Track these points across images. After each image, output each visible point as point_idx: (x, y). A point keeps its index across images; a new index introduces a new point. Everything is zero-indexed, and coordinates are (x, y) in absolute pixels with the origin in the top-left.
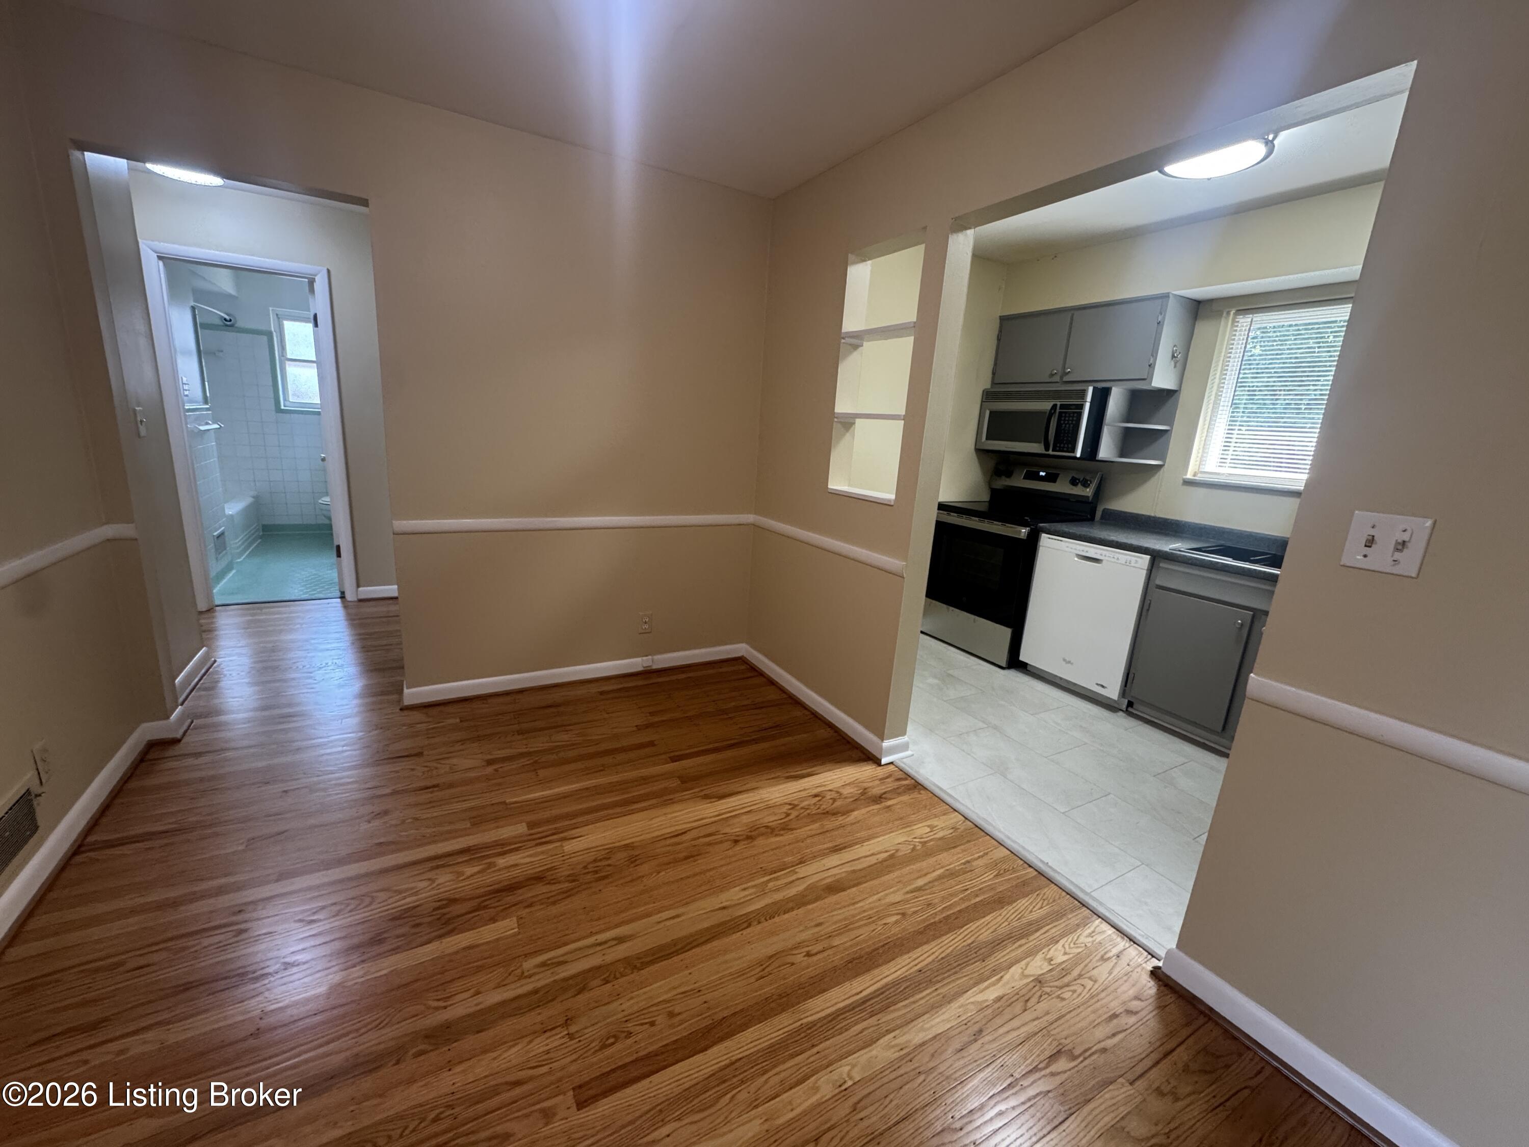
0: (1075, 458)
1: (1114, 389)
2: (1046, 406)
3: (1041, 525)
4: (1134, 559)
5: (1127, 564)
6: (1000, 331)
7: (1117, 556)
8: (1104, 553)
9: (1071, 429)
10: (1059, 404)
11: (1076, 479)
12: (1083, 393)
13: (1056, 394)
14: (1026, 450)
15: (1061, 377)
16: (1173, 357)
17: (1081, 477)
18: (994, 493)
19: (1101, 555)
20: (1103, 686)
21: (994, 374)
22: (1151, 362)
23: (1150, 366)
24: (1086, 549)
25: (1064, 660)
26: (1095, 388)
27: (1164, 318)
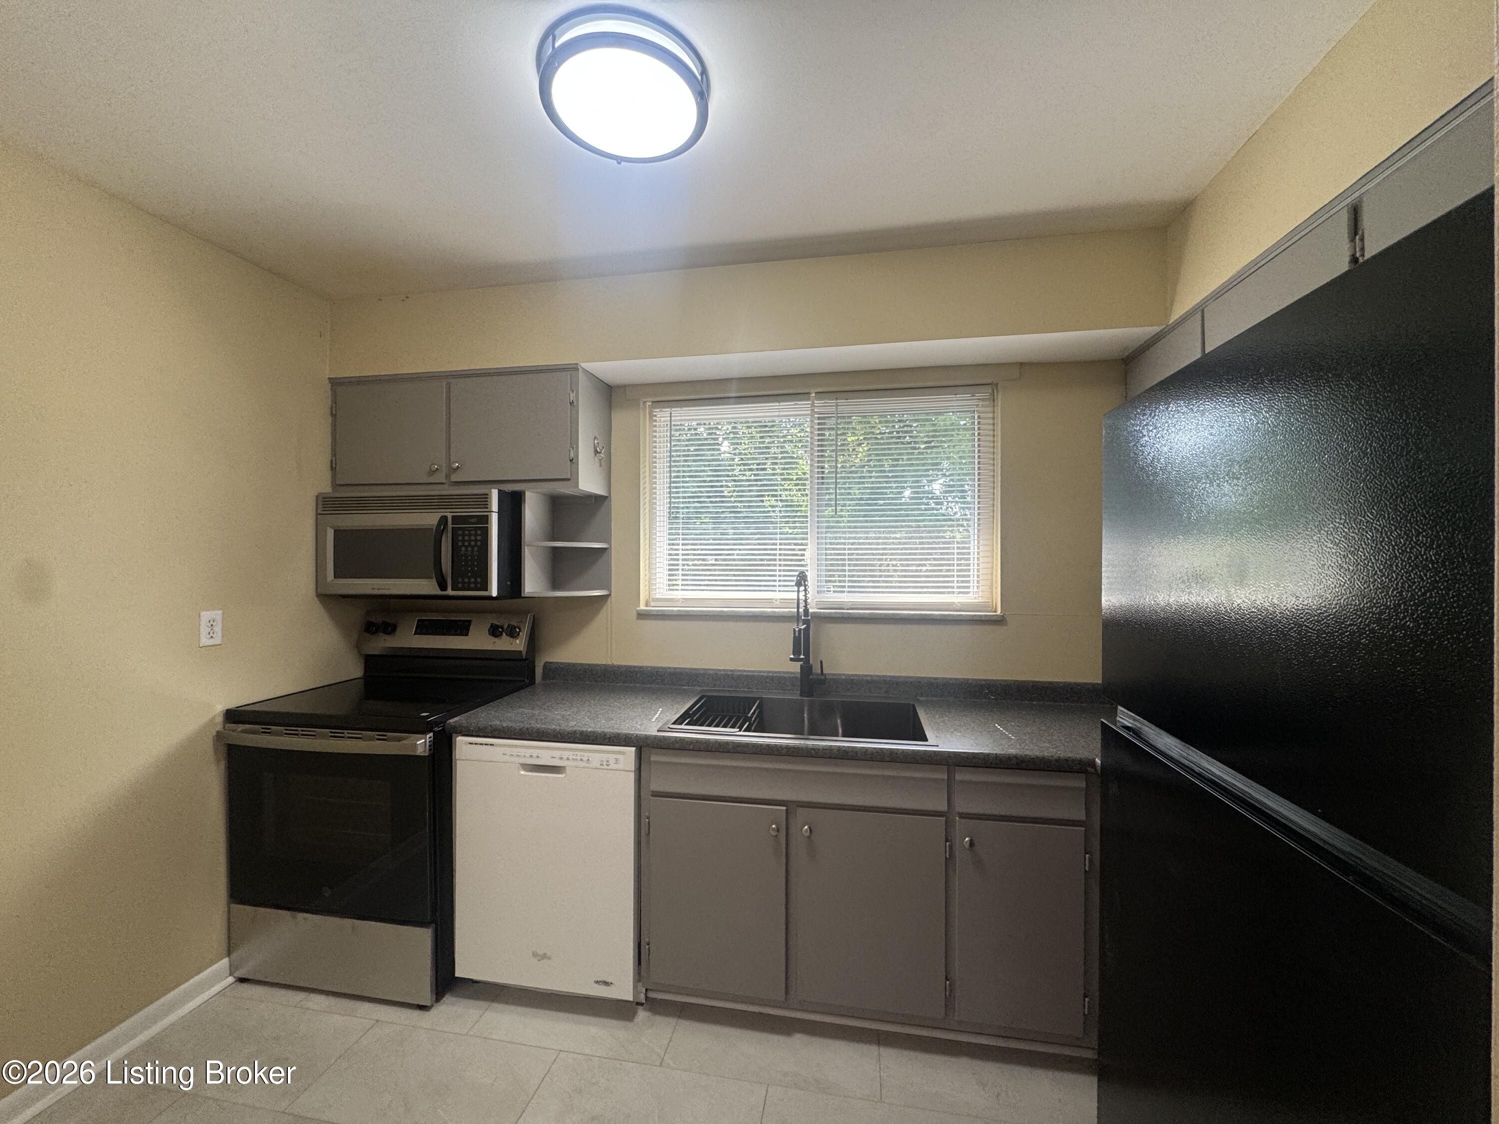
0: (490, 598)
1: (528, 495)
2: (430, 519)
3: (452, 721)
4: (612, 757)
5: (604, 766)
6: (334, 401)
7: (586, 756)
8: (566, 754)
9: (476, 553)
10: (449, 516)
11: (498, 627)
12: (484, 500)
13: (442, 502)
14: (408, 592)
15: (448, 476)
16: (596, 452)
17: (505, 622)
18: (370, 662)
19: (561, 758)
20: (606, 983)
21: (333, 469)
22: (572, 455)
23: (571, 460)
24: (535, 752)
25: (535, 955)
26: (501, 493)
27: (577, 396)
